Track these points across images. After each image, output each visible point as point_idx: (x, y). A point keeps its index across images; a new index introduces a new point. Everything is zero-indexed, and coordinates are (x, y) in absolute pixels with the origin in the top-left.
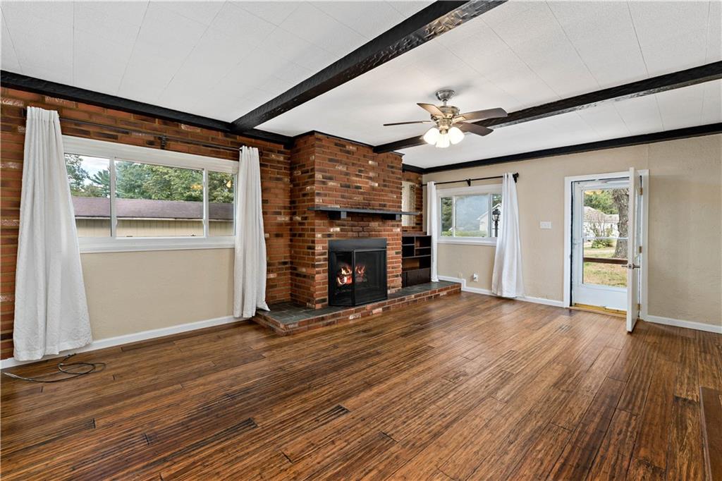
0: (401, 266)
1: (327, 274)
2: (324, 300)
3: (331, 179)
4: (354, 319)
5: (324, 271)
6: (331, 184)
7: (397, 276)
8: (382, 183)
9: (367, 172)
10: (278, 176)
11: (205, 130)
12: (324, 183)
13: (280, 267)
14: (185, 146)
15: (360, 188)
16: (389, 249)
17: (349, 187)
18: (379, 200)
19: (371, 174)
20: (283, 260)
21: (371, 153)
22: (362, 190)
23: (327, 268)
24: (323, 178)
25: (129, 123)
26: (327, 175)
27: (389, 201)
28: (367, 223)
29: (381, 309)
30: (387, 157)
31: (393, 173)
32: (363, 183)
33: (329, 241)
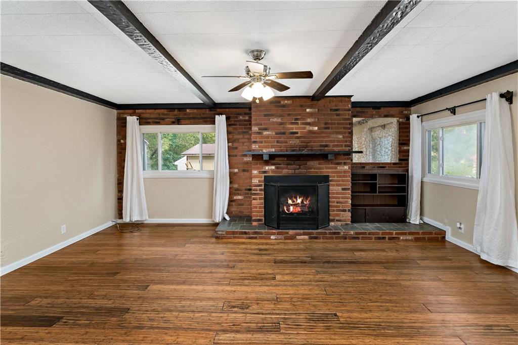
0: (350, 202)
1: (263, 201)
2: (260, 220)
3: (266, 129)
4: (275, 239)
5: (260, 199)
6: (266, 133)
7: (344, 211)
8: (323, 126)
9: (304, 119)
10: (245, 130)
11: (199, 110)
12: (259, 133)
13: (246, 192)
14: (189, 121)
15: (297, 133)
16: (334, 185)
17: (284, 133)
18: (319, 141)
19: (309, 120)
20: (249, 188)
21: (309, 102)
22: (299, 135)
23: (263, 196)
24: (259, 130)
25: (164, 114)
26: (263, 126)
27: (331, 141)
28: (305, 162)
29: (306, 237)
30: (330, 102)
31: (338, 115)
32: (299, 128)
33: (265, 176)
